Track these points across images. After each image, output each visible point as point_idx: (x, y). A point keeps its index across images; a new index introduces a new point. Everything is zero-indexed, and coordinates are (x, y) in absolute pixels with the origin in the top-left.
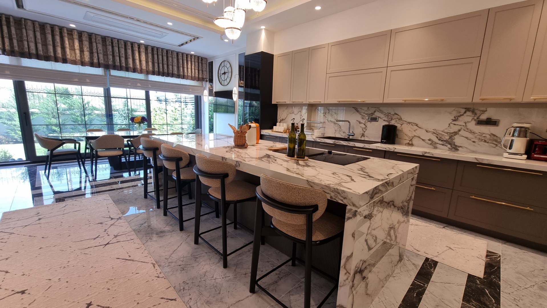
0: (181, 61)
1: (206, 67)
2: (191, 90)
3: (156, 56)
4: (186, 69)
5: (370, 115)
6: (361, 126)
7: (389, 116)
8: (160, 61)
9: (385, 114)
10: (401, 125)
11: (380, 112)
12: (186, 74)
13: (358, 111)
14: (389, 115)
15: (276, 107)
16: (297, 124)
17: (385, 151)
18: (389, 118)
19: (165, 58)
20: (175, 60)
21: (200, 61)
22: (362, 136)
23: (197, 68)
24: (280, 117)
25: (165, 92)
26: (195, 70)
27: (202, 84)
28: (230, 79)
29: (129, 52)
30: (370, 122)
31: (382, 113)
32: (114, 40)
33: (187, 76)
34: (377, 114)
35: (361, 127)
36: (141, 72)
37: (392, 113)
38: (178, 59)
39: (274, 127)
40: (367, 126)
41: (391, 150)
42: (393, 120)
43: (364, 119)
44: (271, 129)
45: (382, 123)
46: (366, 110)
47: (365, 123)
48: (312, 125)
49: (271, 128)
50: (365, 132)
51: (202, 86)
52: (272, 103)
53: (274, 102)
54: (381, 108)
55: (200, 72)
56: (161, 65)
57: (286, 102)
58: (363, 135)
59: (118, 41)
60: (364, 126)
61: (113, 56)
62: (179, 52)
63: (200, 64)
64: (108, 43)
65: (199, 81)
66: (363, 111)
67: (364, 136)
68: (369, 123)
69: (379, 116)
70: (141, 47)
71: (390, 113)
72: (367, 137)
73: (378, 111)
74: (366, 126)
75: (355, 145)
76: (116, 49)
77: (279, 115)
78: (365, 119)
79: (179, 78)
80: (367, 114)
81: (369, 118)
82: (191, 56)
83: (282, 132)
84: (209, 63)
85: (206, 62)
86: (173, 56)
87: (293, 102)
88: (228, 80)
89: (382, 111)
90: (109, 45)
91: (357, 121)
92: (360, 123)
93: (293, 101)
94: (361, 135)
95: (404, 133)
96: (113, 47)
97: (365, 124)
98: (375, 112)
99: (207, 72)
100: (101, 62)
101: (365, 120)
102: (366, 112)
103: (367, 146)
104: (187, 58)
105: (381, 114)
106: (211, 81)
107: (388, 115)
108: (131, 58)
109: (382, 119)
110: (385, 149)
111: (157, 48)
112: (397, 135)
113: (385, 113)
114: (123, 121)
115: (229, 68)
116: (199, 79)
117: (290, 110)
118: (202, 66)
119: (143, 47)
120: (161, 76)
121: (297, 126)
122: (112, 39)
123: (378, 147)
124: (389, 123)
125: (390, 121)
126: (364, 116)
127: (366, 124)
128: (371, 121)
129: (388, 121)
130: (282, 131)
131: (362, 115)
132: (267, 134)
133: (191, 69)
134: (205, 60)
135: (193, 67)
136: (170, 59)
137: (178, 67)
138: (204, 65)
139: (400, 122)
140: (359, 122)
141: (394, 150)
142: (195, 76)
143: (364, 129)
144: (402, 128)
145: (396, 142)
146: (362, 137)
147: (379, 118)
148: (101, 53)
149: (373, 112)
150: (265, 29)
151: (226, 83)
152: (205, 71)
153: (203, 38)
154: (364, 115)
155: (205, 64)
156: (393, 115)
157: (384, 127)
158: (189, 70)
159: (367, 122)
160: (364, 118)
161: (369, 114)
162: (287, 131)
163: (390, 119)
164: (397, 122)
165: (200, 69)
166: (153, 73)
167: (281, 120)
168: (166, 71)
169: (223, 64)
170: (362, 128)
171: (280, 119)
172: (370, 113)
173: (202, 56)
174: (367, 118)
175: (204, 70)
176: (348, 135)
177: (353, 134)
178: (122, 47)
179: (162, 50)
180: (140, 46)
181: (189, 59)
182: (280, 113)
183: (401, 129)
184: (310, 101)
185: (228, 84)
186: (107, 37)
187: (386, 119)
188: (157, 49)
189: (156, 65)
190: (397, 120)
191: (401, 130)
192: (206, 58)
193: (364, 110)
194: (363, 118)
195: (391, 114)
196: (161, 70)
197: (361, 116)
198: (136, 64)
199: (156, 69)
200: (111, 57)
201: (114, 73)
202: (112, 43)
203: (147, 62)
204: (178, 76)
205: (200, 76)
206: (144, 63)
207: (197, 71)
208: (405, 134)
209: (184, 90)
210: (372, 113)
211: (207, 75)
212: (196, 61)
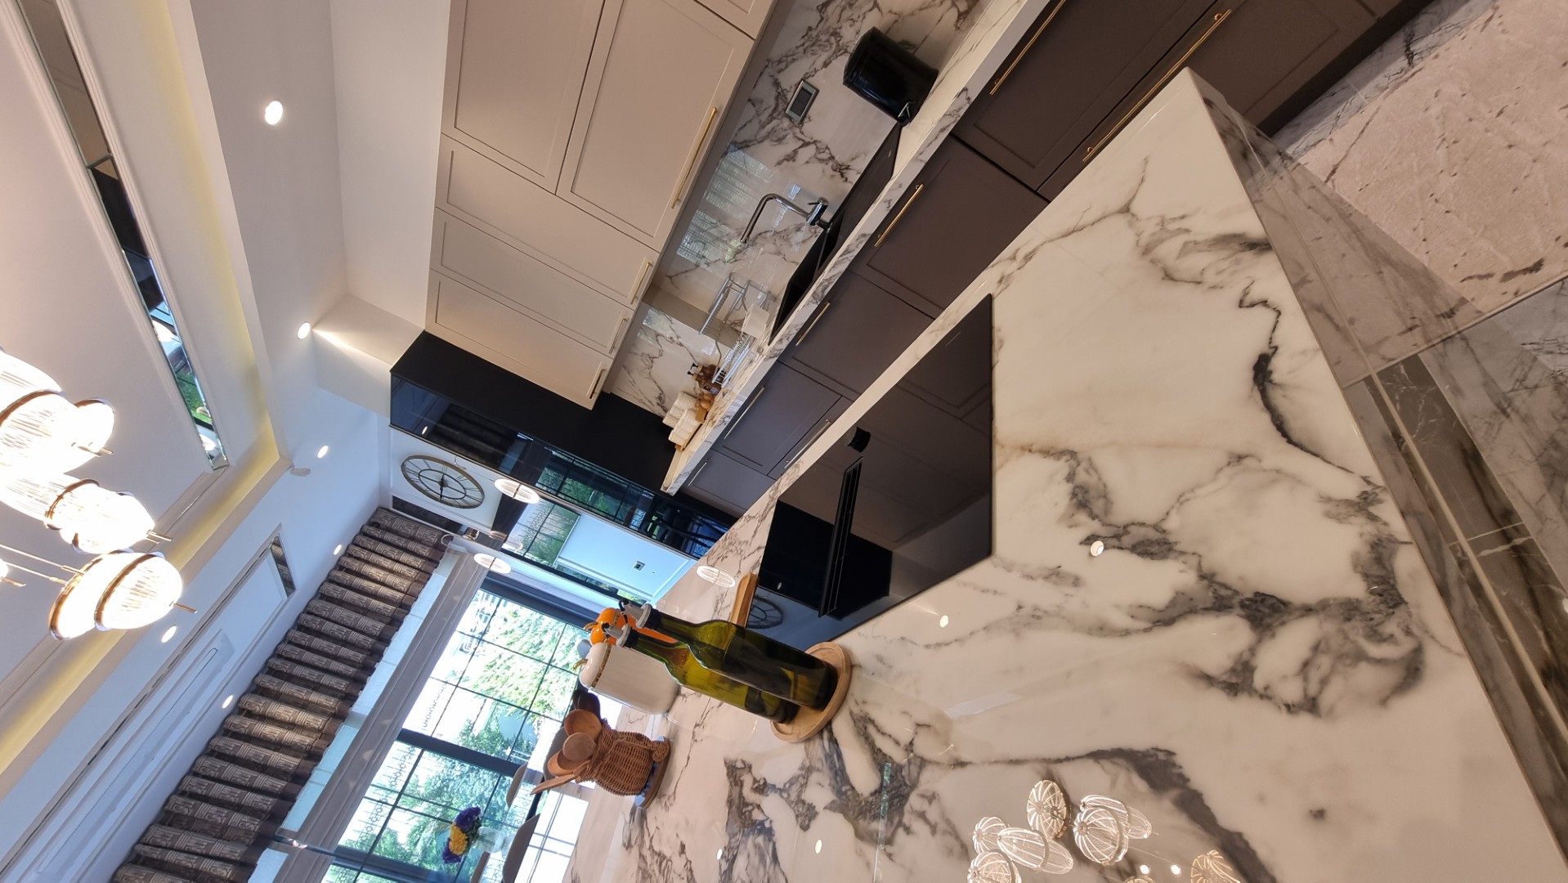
0: (350, 595)
1: (405, 523)
2: (457, 598)
3: (299, 671)
4: (383, 590)
5: (780, 108)
6: (807, 159)
7: (818, 35)
8: (323, 662)
9: (805, 50)
10: (876, 9)
11: (786, 67)
12: (399, 595)
13: (747, 145)
14: (814, 34)
15: (608, 400)
16: (694, 365)
17: (950, 134)
18: (828, 41)
19: (318, 643)
20: (340, 613)
21: (378, 534)
22: (842, 175)
23: (395, 554)
24: (649, 404)
25: (429, 680)
26: (397, 561)
27: (456, 552)
28: (465, 478)
29: (247, 750)
30: (806, 120)
31: (794, 60)
32: (185, 787)
33: (406, 593)
34: (790, 79)
35: (807, 162)
36: (328, 737)
37: (813, 18)
38: (340, 603)
39: (671, 438)
40: (815, 139)
41: (962, 113)
42: (841, 28)
43: (786, 135)
44: (675, 450)
45: (831, 80)
46: (757, 112)
47: (799, 139)
48: (721, 315)
49: (671, 448)
50: (832, 158)
51: (462, 555)
52: (591, 408)
53: (589, 404)
54: (776, 53)
55: (412, 546)
56: (335, 666)
57: (602, 371)
58: (842, 170)
59: (196, 774)
60: (811, 150)
61: (239, 808)
62: (319, 589)
63: (388, 537)
64: (186, 808)
65: (437, 563)
66: (755, 125)
67: (848, 168)
68: (807, 126)
69: (802, 76)
70: (247, 706)
71: (810, 29)
72: (853, 159)
73: (780, 71)
74: (815, 142)
75: (864, 235)
76: (219, 790)
77: (641, 401)
78: (784, 133)
79: (401, 623)
80: (771, 118)
81: (790, 118)
82: (350, 556)
83: (701, 425)
84: (394, 507)
85: (391, 516)
86: (324, 614)
87: (613, 347)
88: (468, 484)
89: (787, 56)
90: (195, 808)
91: (779, 163)
92: (791, 157)
93: (609, 345)
94: (838, 174)
95: (912, 14)
96: (206, 799)
97: (806, 144)
98: (777, 84)
99: (422, 524)
100: (236, 856)
101: (790, 136)
102: (764, 118)
103: (891, 192)
104: (349, 571)
105: (796, 63)
106: (454, 527)
107: (811, 41)
108: (268, 753)
109: (816, 71)
110: (942, 130)
111: (277, 654)
112: (906, 43)
113: (797, 48)
114: (480, 779)
115: (428, 465)
116: (434, 562)
117: (639, 363)
118: (396, 533)
119: (251, 700)
120: (370, 676)
121: (700, 369)
122: (180, 791)
123: (921, 157)
124: (846, 51)
125: (838, 45)
126: (773, 129)
127: (807, 140)
128: (805, 117)
129: (835, 52)
130: (697, 424)
131: (767, 136)
132: (684, 480)
133: (391, 571)
134: (383, 514)
135: (388, 564)
136: (328, 627)
137: (366, 611)
138: (397, 524)
139: (860, 7)
140: (788, 160)
141: (969, 99)
142: (418, 569)
143: (820, 156)
144: (891, 11)
145: (932, 65)
146: (845, 175)
147: (810, 80)
148: (209, 846)
149: (775, 89)
150: (314, 326)
151: (477, 495)
152: (416, 529)
153: (280, 525)
154: (769, 127)
155: (393, 520)
156: (822, 19)
157: (851, 80)
158: (391, 579)
159: (802, 133)
160: (780, 136)
161: (775, 110)
162: (703, 405)
163: (833, 39)
164: (855, 17)
165: (402, 543)
166: (350, 698)
167: (658, 404)
168: (360, 657)
169: (411, 476)
170: (814, 159)
171: (655, 404)
172: (772, 103)
173: (365, 520)
174: (786, 123)
175: (410, 532)
176: (813, 223)
177: (819, 207)
178: (221, 770)
179: (290, 643)
180: (244, 709)
181: (356, 565)
182: (637, 396)
183: (893, 17)
184: (631, 296)
185: (482, 491)
186: (166, 808)
187: (824, 56)
188: (280, 656)
189: (327, 680)
190: (847, 13)
191: (895, 17)
192: (377, 510)
193: (750, 121)
194: (780, 140)
195: (814, 26)
196: (351, 671)
197: (767, 143)
198: (296, 744)
199: (342, 685)
200: (237, 818)
201: (294, 820)
202: (193, 796)
203: (304, 706)
204: (395, 623)
205: (426, 552)
206: (303, 717)
207: (405, 557)
208: (921, 9)
209: (447, 620)
210: (777, 98)
211: (430, 533)
212: (370, 544)
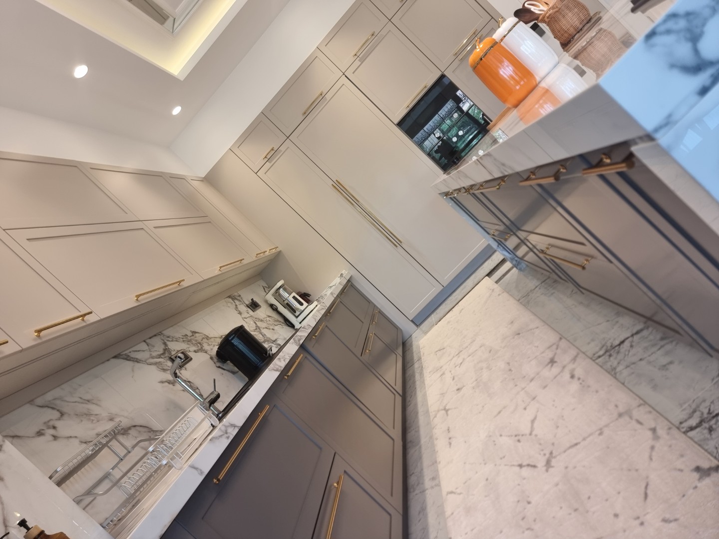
5: (167, 355)
11: (172, 341)
13: (137, 361)
31: (177, 341)
42: (203, 343)
46: (150, 349)
66: (147, 355)
69: (181, 349)
73: (168, 341)
78: (168, 368)
80: (159, 357)
91: (162, 382)
92: (172, 383)
102: (154, 354)
107: (187, 339)
109: (191, 351)
113: (179, 338)
125: (202, 348)
126: (160, 362)
129: (200, 350)
131: (155, 364)
139: (212, 342)
140: (169, 383)
149: (164, 346)
154: (156, 360)
156: (193, 336)
160: (165, 368)
161: (162, 354)
163: (199, 345)
164: (209, 344)
172: (161, 351)
174: (170, 363)
187: (195, 348)
193: (143, 351)
195: (189, 335)
197: (154, 367)
210: (165, 350)
